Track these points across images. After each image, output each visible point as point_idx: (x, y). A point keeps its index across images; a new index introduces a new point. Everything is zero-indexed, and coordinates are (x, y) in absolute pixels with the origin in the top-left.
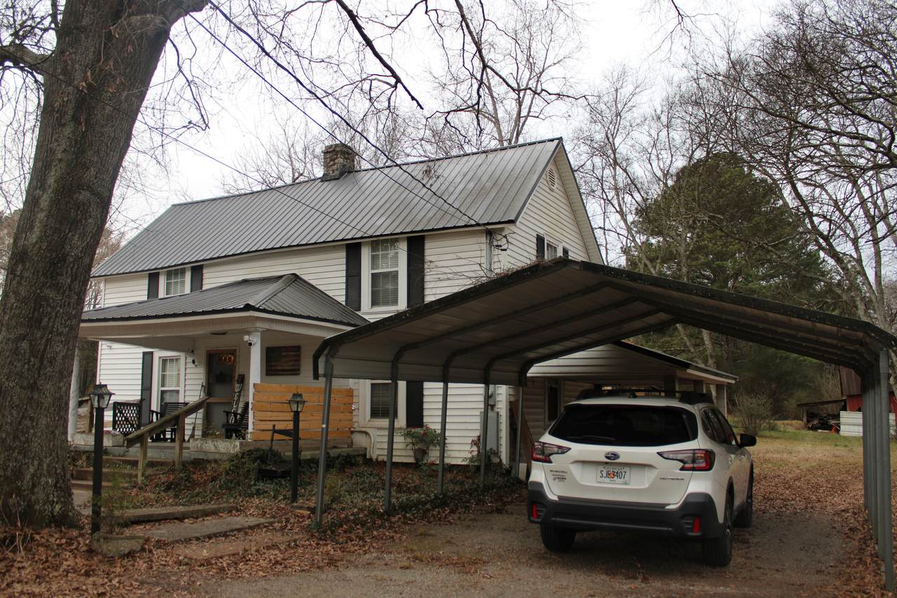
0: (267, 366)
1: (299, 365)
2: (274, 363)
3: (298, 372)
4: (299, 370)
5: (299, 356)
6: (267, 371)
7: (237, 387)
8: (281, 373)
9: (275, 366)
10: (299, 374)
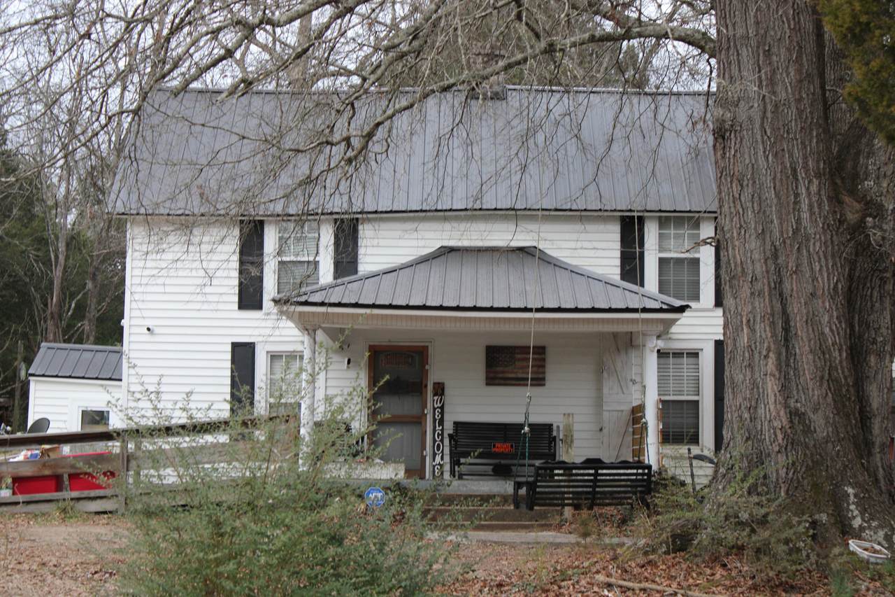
0: (487, 372)
1: (544, 373)
2: (501, 369)
3: (543, 382)
4: (544, 379)
5: (544, 360)
6: (487, 378)
7: (431, 400)
8: (514, 382)
9: (503, 372)
10: (544, 385)
